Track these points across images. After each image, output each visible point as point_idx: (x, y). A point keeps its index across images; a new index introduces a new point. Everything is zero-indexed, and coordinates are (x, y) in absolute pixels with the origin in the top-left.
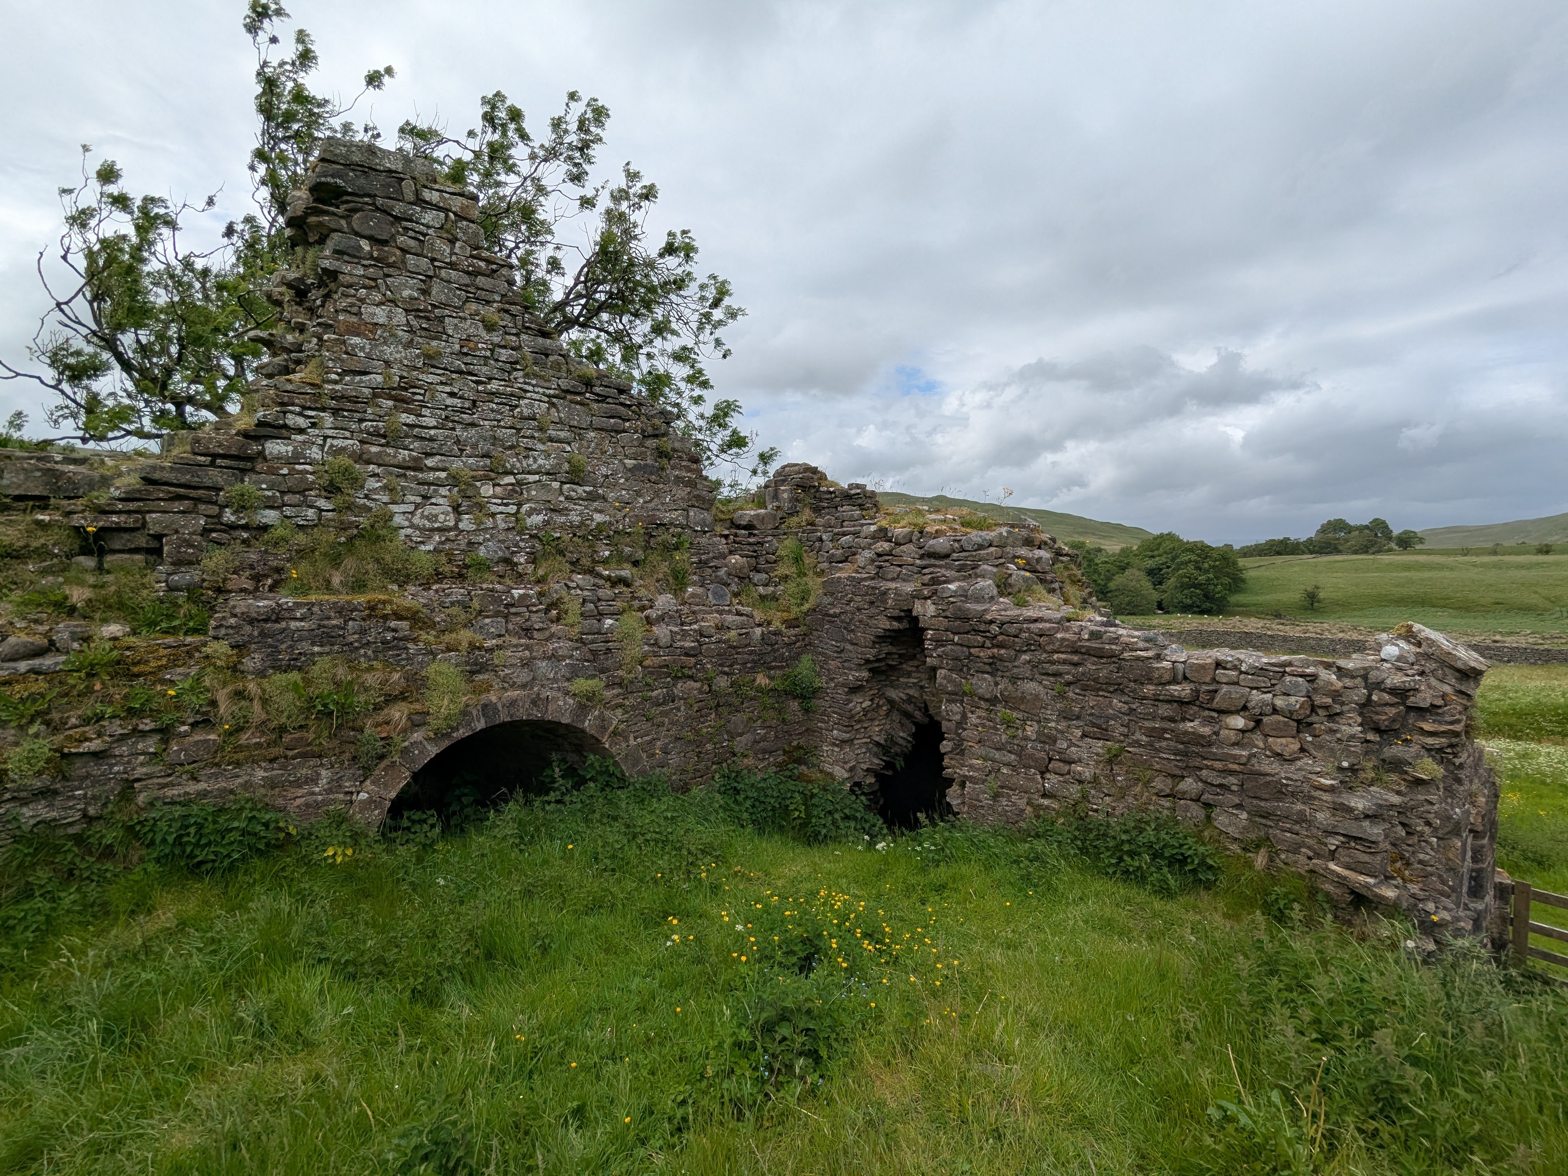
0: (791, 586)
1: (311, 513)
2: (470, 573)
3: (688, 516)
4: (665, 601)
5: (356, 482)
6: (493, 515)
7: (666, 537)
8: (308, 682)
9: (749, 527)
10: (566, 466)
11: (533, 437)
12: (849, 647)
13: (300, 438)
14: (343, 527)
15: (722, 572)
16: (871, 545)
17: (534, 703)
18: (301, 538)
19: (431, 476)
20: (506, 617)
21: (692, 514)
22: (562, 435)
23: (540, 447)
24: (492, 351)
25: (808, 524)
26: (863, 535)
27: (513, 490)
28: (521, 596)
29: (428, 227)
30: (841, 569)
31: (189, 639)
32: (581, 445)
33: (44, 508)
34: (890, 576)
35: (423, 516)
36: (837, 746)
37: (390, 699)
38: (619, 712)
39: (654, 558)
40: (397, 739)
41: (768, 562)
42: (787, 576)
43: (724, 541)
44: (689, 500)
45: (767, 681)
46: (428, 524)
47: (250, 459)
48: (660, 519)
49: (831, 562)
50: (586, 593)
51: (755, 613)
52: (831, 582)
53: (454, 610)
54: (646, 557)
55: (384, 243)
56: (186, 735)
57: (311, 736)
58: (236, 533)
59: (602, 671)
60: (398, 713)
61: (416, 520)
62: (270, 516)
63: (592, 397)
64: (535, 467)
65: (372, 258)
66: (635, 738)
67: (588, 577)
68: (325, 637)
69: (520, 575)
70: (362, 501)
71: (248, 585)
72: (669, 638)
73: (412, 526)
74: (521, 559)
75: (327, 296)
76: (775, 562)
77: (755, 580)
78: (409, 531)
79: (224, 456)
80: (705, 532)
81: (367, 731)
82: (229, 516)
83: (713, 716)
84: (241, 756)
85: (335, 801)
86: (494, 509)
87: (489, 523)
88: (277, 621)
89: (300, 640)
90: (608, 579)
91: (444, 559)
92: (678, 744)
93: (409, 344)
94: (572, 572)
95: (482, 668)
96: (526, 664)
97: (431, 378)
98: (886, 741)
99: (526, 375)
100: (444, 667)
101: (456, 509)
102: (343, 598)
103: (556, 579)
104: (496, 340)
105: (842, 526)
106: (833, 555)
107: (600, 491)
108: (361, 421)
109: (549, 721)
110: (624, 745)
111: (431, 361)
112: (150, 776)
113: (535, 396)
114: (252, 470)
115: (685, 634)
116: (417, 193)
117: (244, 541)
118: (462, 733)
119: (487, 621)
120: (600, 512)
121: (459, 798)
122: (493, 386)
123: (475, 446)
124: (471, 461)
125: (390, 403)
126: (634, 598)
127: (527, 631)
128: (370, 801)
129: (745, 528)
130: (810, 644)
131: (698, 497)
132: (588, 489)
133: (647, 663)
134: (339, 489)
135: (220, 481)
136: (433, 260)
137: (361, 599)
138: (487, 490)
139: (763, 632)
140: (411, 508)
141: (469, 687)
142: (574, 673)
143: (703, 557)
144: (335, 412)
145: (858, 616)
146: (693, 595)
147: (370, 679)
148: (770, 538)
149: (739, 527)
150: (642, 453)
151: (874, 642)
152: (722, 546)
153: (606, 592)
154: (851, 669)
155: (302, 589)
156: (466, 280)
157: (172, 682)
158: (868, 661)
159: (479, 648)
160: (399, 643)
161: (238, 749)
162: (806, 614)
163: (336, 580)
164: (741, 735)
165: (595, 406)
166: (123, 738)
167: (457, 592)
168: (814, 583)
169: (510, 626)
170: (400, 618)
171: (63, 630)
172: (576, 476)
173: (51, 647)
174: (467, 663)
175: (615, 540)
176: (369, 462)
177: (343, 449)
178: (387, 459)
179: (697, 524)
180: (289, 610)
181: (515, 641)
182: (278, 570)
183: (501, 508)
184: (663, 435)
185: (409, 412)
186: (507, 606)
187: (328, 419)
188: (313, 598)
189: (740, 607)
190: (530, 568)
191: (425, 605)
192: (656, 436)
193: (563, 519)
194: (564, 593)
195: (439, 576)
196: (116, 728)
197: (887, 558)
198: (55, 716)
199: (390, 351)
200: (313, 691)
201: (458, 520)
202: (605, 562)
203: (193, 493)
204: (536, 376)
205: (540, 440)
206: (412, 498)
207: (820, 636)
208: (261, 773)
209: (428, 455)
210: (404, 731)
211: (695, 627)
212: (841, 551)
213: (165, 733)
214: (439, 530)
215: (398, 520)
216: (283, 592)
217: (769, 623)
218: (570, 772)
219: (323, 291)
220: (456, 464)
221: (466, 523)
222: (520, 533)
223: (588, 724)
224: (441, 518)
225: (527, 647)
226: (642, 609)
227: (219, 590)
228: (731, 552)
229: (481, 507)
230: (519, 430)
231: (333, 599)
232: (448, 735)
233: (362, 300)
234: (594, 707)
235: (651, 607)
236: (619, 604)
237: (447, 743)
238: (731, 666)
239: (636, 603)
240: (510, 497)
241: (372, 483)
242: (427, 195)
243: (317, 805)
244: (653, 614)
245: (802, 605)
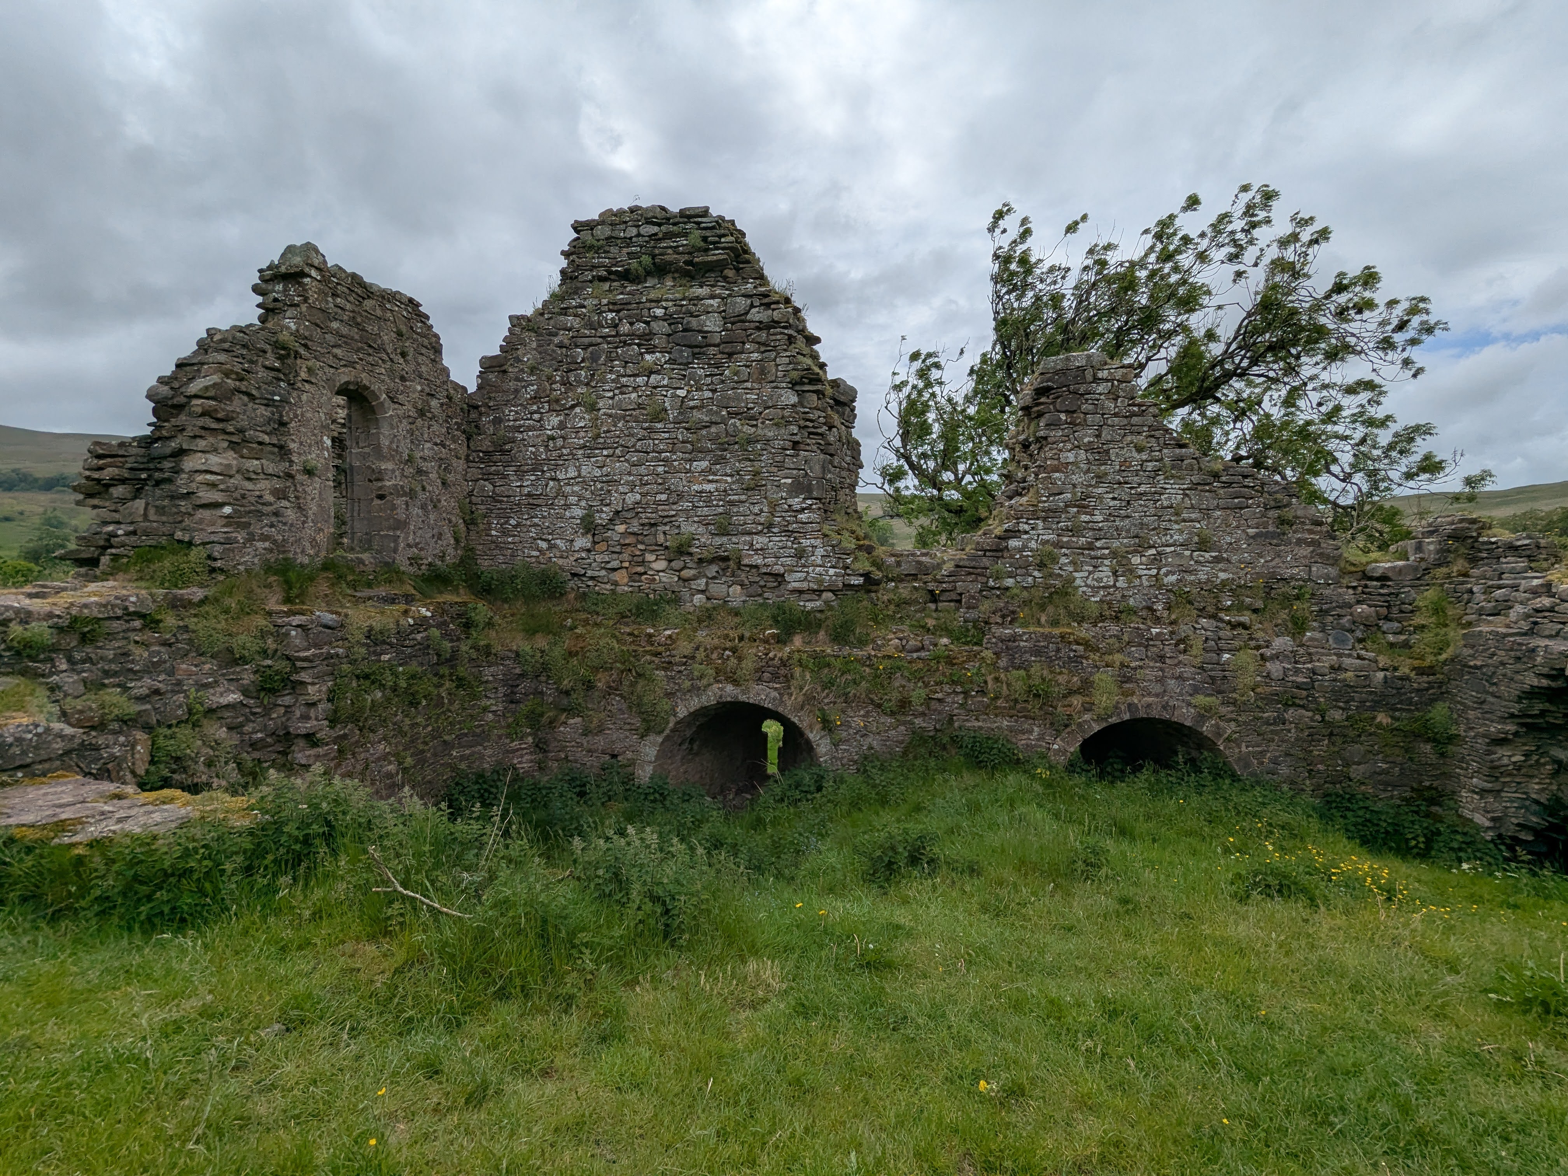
0: (1428, 636)
1: (1030, 579)
2: (1123, 616)
3: (1310, 571)
4: (1282, 643)
5: (1054, 560)
6: (1140, 577)
7: (1287, 589)
8: (1029, 677)
9: (1383, 578)
10: (1196, 539)
11: (1170, 520)
12: (1490, 699)
13: (1025, 536)
14: (1047, 587)
15: (1344, 621)
16: (1529, 600)
17: (1164, 707)
18: (1025, 594)
19: (1099, 553)
20: (1146, 647)
21: (1314, 569)
22: (1193, 516)
23: (1176, 527)
24: (1142, 465)
25: (1459, 575)
26: (1521, 588)
27: (1155, 559)
28: (1157, 633)
29: (1100, 394)
30: (1489, 622)
31: (975, 648)
32: (1209, 523)
33: (916, 580)
34: (1547, 633)
35: (1093, 579)
36: (1476, 793)
37: (1071, 693)
38: (1233, 725)
39: (1274, 606)
40: (1076, 717)
41: (1401, 612)
42: (1423, 626)
43: (1351, 591)
44: (1312, 557)
45: (1389, 720)
46: (1096, 584)
47: (1001, 550)
48: (1281, 575)
49: (1481, 615)
50: (1209, 633)
51: (1380, 658)
52: (1473, 635)
53: (1111, 641)
54: (1266, 606)
55: (1074, 412)
56: (974, 697)
57: (1030, 707)
58: (994, 592)
59: (1219, 692)
60: (1077, 701)
61: (1089, 582)
62: (1010, 582)
63: (1219, 485)
64: (1171, 541)
65: (1067, 423)
66: (1247, 747)
67: (1212, 621)
68: (1037, 652)
69: (1158, 618)
70: (1057, 572)
71: (999, 620)
72: (1281, 673)
73: (1087, 586)
74: (1159, 607)
75: (1040, 448)
76: (1412, 612)
77: (1385, 628)
78: (1085, 589)
79: (990, 551)
80: (1329, 585)
81: (1059, 709)
82: (991, 583)
83: (1326, 742)
84: (997, 711)
85: (1041, 746)
86: (1140, 572)
87: (1137, 582)
88: (1014, 641)
89: (1025, 652)
90: (1229, 623)
91: (1106, 607)
92: (1288, 759)
93: (1088, 471)
94: (1199, 616)
95: (1129, 680)
96: (1161, 680)
97: (1100, 491)
98: (1548, 800)
99: (1166, 478)
100: (1104, 677)
101: (1115, 573)
102: (1047, 630)
103: (1185, 621)
104: (1144, 457)
105: (1500, 579)
106: (1482, 607)
107: (1225, 555)
108: (1058, 523)
109: (1175, 723)
110: (1237, 750)
111: (1100, 478)
112: (960, 715)
113: (1172, 491)
114: (1002, 557)
115: (1297, 671)
116: (1094, 375)
117: (998, 596)
118: (1114, 720)
119: (1133, 649)
120: (1224, 571)
121: (1112, 764)
122: (1142, 489)
123: (1128, 531)
124: (1125, 541)
125: (1075, 510)
126: (1251, 639)
127: (1162, 658)
128: (1059, 750)
129: (1377, 579)
130: (1447, 692)
131: (1321, 555)
132: (1213, 554)
133: (1259, 690)
134: (1045, 565)
135: (988, 564)
136: (1103, 414)
137: (1056, 631)
138: (1136, 560)
139: (1385, 677)
140: (1086, 574)
141: (1120, 691)
142: (1196, 690)
143: (1325, 607)
144: (1045, 519)
145: (1501, 670)
146: (1311, 639)
147: (1061, 679)
148: (1406, 589)
149: (1371, 579)
150: (1263, 522)
151: (1520, 697)
152: (1349, 596)
153: (1226, 633)
154: (1492, 721)
155: (1025, 625)
156: (1125, 421)
157: (968, 670)
158: (1512, 716)
159: (1127, 667)
160: (1077, 659)
161: (996, 708)
162: (1445, 663)
163: (1043, 619)
164: (1359, 764)
165: (1222, 491)
166: (949, 694)
167: (1114, 629)
168: (1455, 634)
169: (1149, 654)
170: (1078, 644)
171: (927, 639)
172: (1204, 545)
173: (922, 648)
174: (1119, 676)
175: (1237, 593)
176: (1062, 548)
177: (1048, 541)
178: (1073, 545)
179: (1319, 578)
180: (1020, 636)
181: (1151, 664)
182: (1013, 612)
183: (1146, 572)
184: (1285, 506)
185: (1086, 513)
186: (1148, 640)
187: (1040, 523)
188: (1032, 629)
189: (1363, 652)
190: (1166, 614)
191: (1093, 637)
192: (1279, 507)
193: (1193, 578)
194: (1191, 633)
195: (1102, 618)
196: (947, 688)
197: (1547, 614)
198: (926, 679)
199: (1076, 478)
200: (1031, 682)
201: (1116, 581)
202: (1228, 609)
203: (975, 571)
204: (1173, 477)
205: (1176, 522)
206: (1087, 568)
207: (1457, 686)
208: (1006, 723)
209: (1097, 539)
210: (1079, 712)
211: (1309, 666)
212: (1493, 604)
213: (966, 693)
214: (1103, 587)
215: (1078, 582)
216: (1017, 625)
217: (1396, 669)
218: (1192, 761)
219: (1038, 445)
220: (1116, 544)
221: (1122, 582)
222: (1160, 588)
223: (1206, 729)
224: (1105, 580)
225: (1161, 669)
226: (1258, 648)
227: (986, 623)
228: (1359, 602)
229: (1131, 571)
230: (1160, 517)
231: (1041, 630)
232: (1106, 720)
233: (1061, 451)
234: (1211, 717)
235: (1267, 647)
236: (1236, 643)
237: (1105, 725)
238: (1347, 702)
239: (1253, 643)
240: (1152, 563)
241: (1064, 560)
242: (1100, 375)
243: (1032, 747)
244: (1268, 652)
245: (1440, 654)
